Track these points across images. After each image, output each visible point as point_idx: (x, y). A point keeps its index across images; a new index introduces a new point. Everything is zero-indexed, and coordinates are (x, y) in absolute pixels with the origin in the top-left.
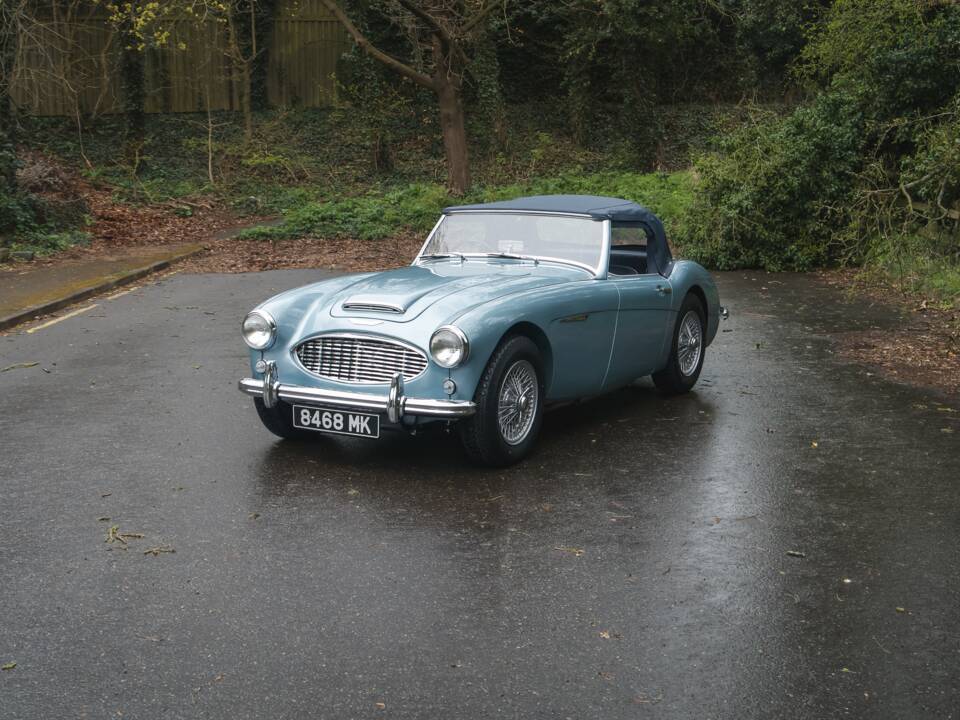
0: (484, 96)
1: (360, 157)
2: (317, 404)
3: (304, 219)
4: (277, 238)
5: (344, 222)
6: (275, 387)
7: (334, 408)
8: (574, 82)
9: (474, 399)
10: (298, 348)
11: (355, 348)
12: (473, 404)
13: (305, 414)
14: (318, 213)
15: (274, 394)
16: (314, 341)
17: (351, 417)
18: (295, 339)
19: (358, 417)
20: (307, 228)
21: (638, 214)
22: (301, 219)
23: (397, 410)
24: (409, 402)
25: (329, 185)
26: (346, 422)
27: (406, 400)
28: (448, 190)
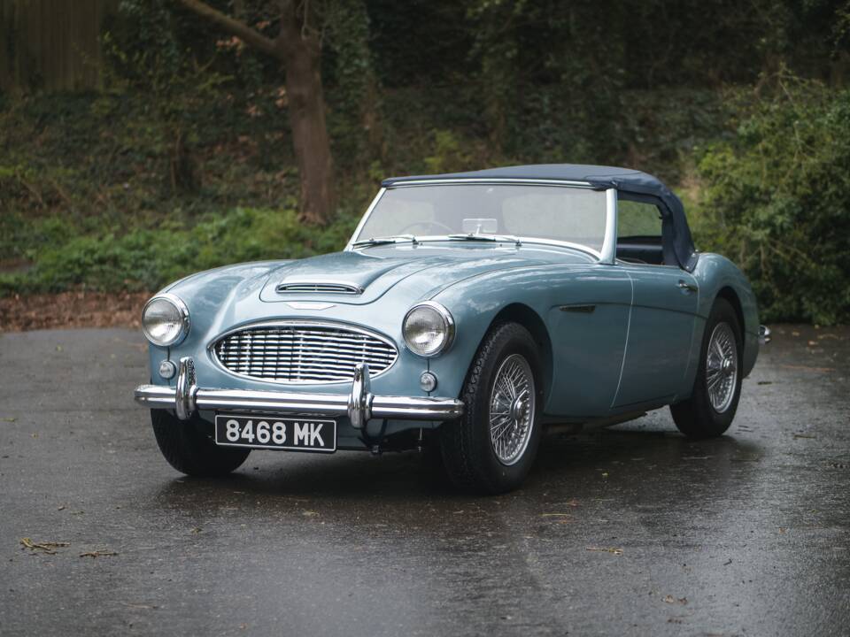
0: (346, 71)
1: (145, 170)
2: (248, 411)
3: (70, 262)
4: (27, 292)
5: (135, 267)
6: (191, 393)
7: (271, 414)
8: (492, 50)
9: (460, 397)
10: (216, 345)
11: (298, 339)
12: (459, 403)
13: (233, 426)
14: (92, 252)
15: (191, 402)
16: (240, 334)
17: (296, 425)
18: (214, 333)
19: (306, 425)
20: (75, 275)
21: (648, 185)
22: (64, 262)
23: (362, 412)
24: (377, 400)
25: (99, 214)
26: (290, 433)
27: (373, 398)
28: (299, 216)
